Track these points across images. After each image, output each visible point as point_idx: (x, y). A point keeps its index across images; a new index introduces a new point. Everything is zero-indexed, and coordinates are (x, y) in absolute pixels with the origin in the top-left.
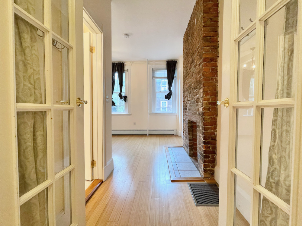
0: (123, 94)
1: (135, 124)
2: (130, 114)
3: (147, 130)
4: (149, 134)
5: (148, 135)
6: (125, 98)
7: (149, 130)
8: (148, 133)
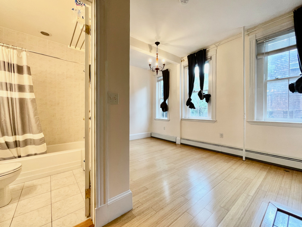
0: (205, 92)
1: (222, 136)
2: (215, 120)
3: (242, 150)
4: (246, 158)
5: (244, 159)
6: (208, 98)
7: (246, 151)
8: (244, 154)
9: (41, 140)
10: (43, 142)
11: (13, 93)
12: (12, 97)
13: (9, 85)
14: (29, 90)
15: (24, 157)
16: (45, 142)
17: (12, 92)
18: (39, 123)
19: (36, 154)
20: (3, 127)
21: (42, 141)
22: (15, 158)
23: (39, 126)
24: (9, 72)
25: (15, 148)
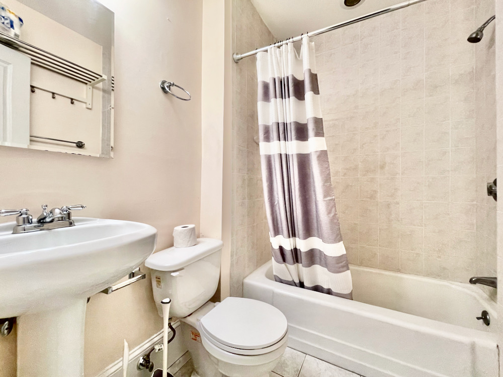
9: (340, 259)
10: (343, 267)
11: (289, 143)
12: (287, 154)
13: (282, 124)
14: (313, 129)
15: (308, 288)
16: (348, 269)
17: (287, 142)
18: (335, 214)
19: (329, 292)
20: (276, 214)
21: (341, 264)
22: (294, 284)
23: (334, 221)
24: (282, 98)
25: (294, 263)
